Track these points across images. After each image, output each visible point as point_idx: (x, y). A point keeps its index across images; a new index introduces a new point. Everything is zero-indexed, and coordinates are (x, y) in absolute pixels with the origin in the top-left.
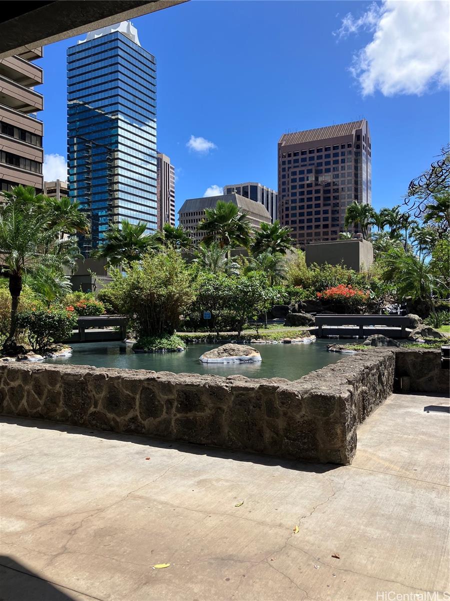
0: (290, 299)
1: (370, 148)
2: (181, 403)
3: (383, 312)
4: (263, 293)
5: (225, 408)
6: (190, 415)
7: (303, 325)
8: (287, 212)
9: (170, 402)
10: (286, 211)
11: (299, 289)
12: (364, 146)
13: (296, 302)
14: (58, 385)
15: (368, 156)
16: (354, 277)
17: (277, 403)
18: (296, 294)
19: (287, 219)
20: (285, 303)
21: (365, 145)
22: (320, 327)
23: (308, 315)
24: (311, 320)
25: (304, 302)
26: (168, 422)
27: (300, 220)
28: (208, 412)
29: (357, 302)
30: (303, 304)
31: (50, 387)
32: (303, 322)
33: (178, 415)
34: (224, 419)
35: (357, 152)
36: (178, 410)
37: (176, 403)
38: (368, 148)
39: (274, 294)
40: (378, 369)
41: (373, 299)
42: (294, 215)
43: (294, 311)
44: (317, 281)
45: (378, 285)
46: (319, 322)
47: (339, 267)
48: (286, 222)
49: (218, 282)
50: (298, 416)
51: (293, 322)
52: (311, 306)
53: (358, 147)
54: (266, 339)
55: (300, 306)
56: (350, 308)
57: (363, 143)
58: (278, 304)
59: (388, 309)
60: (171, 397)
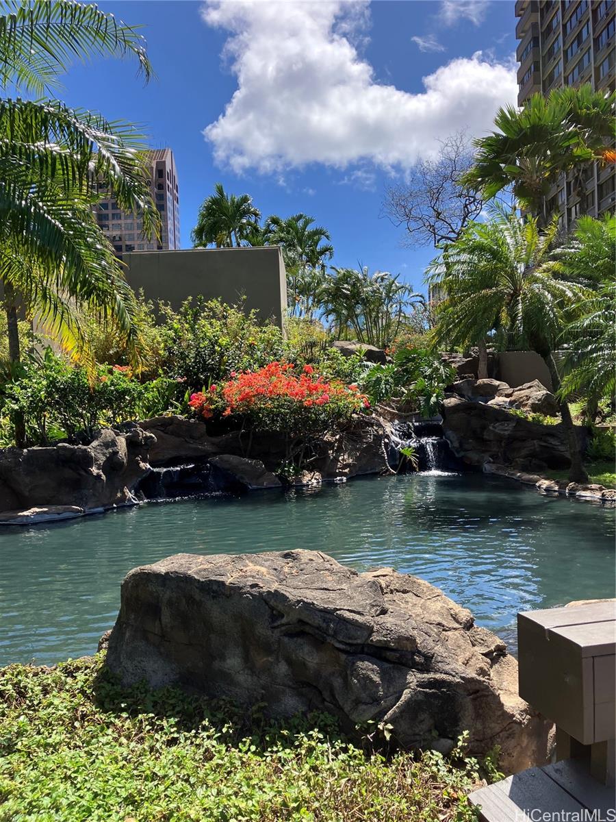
1: (177, 191)
12: (168, 186)
15: (175, 202)
21: (171, 186)
35: (159, 195)
38: (175, 191)
53: (161, 187)
57: (168, 182)
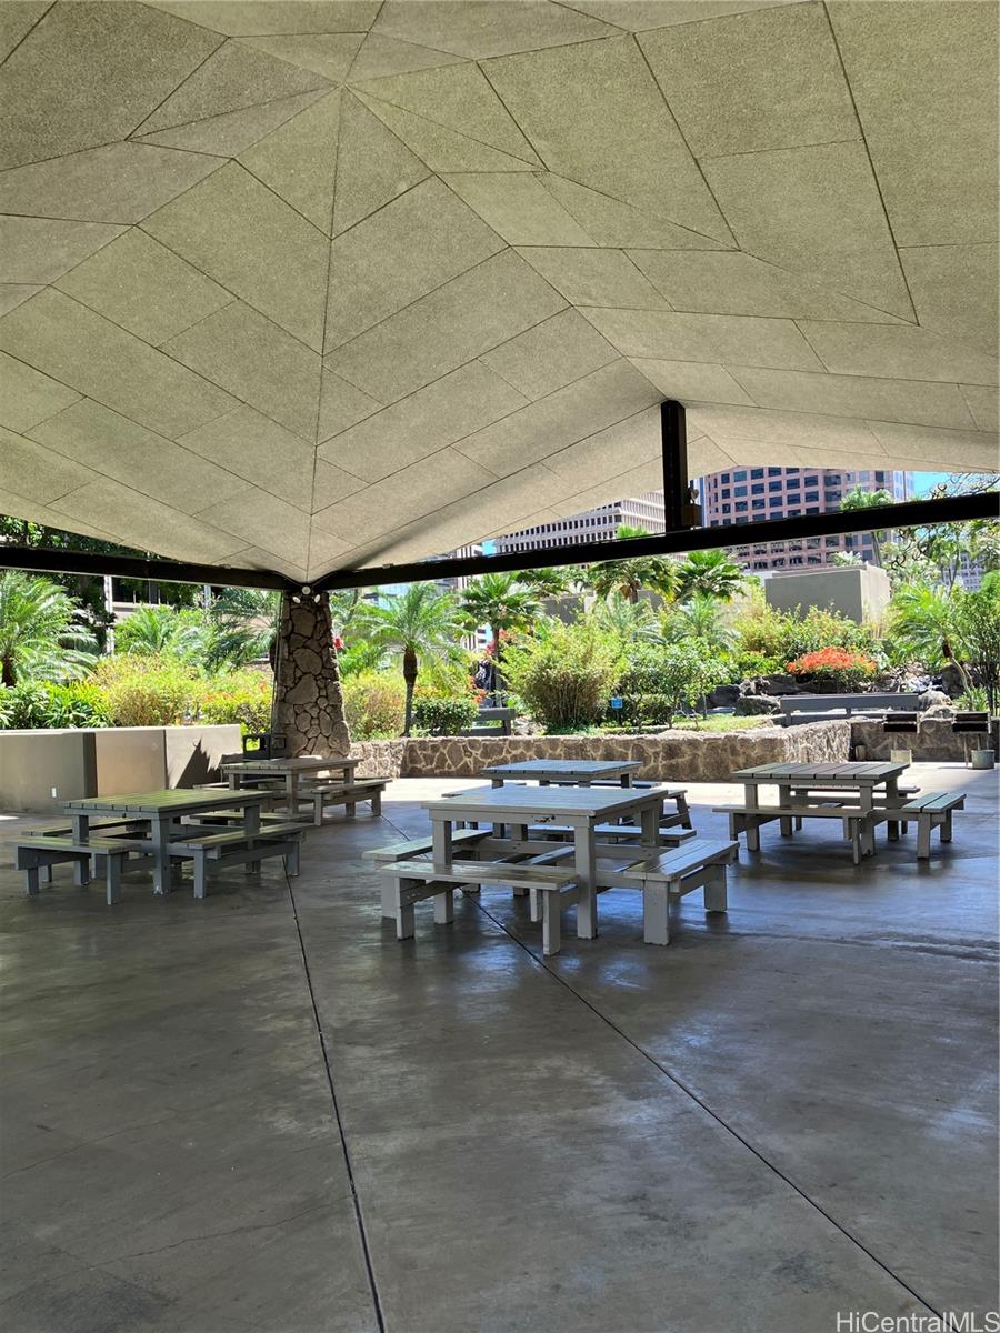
0: (742, 675)
2: (666, 753)
3: (902, 690)
4: (703, 667)
5: (700, 753)
6: (673, 762)
7: (764, 712)
8: (725, 486)
9: (656, 754)
10: (723, 483)
11: (757, 657)
13: (752, 679)
14: (559, 750)
16: (852, 633)
17: (738, 747)
18: (753, 666)
19: (727, 501)
20: (733, 681)
22: (788, 715)
23: (772, 699)
24: (773, 706)
25: (765, 679)
26: (656, 768)
27: (754, 502)
28: (687, 758)
29: (857, 675)
30: (763, 681)
31: (550, 751)
32: (762, 708)
33: (664, 762)
34: (700, 762)
36: (663, 758)
37: (661, 754)
39: (719, 669)
40: (826, 733)
41: (887, 669)
42: (741, 491)
43: (749, 693)
44: (788, 643)
45: (896, 645)
46: (787, 707)
47: (826, 616)
48: (724, 506)
49: (638, 655)
50: (753, 754)
51: (748, 709)
52: (779, 685)
54: (711, 731)
55: (757, 685)
56: (845, 685)
58: (721, 683)
59: (911, 685)
60: (658, 750)
